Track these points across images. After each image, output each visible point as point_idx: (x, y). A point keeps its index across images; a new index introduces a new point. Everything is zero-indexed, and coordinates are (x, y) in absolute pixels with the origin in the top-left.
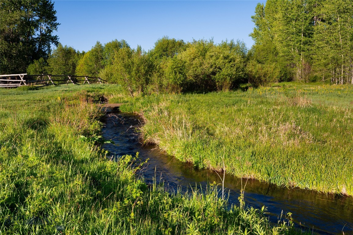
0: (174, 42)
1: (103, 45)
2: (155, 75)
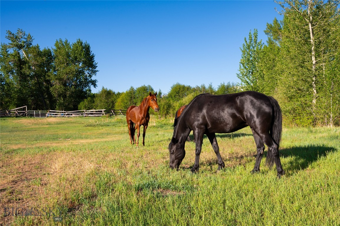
0: (184, 87)
1: (135, 89)
2: (171, 110)
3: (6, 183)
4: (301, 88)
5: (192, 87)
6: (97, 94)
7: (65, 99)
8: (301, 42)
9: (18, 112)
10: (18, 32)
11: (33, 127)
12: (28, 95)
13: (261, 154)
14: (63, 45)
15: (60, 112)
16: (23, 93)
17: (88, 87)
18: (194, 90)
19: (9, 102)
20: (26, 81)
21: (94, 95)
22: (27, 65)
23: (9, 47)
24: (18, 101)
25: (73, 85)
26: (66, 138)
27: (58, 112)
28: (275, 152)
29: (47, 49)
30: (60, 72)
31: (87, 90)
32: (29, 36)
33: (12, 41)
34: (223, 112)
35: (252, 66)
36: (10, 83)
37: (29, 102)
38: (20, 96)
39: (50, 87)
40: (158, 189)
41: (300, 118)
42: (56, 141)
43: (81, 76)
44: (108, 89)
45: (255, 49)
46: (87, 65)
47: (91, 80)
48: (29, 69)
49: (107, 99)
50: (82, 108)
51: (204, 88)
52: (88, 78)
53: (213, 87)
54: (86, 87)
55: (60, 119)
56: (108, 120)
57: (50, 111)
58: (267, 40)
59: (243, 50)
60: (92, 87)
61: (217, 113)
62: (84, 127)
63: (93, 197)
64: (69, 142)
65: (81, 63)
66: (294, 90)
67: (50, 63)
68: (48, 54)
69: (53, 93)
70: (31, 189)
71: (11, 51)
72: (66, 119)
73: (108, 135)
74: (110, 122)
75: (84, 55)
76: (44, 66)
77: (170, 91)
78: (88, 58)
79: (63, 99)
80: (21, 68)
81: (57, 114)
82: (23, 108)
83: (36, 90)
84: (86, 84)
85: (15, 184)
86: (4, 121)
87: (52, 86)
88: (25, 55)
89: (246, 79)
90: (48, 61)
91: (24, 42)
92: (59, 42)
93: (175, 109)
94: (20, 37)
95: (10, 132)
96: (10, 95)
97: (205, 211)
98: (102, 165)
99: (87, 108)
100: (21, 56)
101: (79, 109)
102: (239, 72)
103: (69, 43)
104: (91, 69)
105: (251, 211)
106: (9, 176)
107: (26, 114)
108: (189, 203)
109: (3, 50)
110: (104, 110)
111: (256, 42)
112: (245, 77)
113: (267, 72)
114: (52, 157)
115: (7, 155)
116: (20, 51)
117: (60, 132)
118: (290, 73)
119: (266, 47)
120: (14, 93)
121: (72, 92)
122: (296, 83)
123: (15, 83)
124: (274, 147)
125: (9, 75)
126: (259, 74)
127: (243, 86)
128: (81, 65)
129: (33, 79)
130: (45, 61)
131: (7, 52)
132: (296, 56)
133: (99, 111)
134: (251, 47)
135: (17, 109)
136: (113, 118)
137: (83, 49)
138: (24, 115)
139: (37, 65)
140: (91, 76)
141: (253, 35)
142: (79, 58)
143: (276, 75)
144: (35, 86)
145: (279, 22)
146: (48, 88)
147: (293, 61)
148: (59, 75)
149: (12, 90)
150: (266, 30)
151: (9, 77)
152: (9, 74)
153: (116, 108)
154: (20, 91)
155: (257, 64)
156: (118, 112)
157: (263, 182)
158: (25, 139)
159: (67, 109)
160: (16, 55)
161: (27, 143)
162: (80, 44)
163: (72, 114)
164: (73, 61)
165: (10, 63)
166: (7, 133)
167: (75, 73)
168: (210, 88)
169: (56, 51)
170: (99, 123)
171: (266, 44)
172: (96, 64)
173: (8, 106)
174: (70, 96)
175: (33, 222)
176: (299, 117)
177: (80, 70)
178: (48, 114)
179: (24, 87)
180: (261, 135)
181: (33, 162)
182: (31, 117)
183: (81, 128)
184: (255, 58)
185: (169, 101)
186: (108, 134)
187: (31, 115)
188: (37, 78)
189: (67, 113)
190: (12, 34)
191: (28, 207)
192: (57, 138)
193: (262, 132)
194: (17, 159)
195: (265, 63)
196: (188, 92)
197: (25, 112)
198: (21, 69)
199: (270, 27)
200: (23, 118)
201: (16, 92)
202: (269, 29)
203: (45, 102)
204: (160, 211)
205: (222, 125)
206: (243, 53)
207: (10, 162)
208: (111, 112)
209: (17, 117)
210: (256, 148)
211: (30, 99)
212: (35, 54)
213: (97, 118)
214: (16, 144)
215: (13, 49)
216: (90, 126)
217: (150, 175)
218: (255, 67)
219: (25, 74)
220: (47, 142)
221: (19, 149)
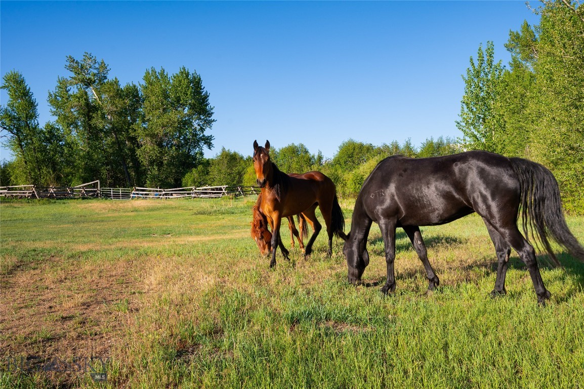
3: (73, 307)
4: (575, 145)
5: (376, 145)
6: (212, 160)
7: (161, 169)
8: (575, 63)
9: (85, 191)
10: (84, 57)
11: (109, 215)
12: (101, 163)
13: (504, 261)
14: (157, 77)
15: (154, 191)
16: (94, 160)
17: (199, 148)
18: (379, 151)
19: (72, 173)
20: (97, 140)
21: (208, 161)
22: (99, 112)
23: (71, 84)
24: (85, 173)
25: (175, 145)
26: (165, 234)
27: (150, 191)
28: (530, 260)
29: (131, 85)
30: (152, 124)
31: (197, 154)
32: (103, 64)
33: (76, 73)
34: (428, 188)
35: (484, 108)
36: (72, 143)
37: (103, 174)
38: (88, 165)
39: (136, 148)
40: (327, 321)
41: (574, 200)
42: (148, 239)
43: (187, 129)
44: (232, 152)
45: (489, 77)
46: (196, 111)
47: (204, 136)
48: (102, 119)
49: (230, 167)
50: (189, 184)
51: (397, 147)
52: (198, 133)
53: (412, 146)
54: (194, 147)
55: (153, 201)
56: (232, 204)
57: (137, 188)
58: (511, 60)
59: (467, 79)
60: (205, 148)
61: (417, 190)
62: (193, 215)
63: (216, 332)
64: (169, 240)
65: (187, 108)
66: (562, 149)
67: (137, 108)
68: (133, 94)
69: (141, 159)
70: (114, 318)
71: (74, 90)
72: (163, 202)
73: (233, 229)
74: (237, 208)
75: (192, 95)
76: (127, 114)
77: (336, 153)
78: (198, 99)
79: (158, 168)
80: (90, 118)
81: (148, 194)
82: (94, 184)
83: (113, 154)
84: (194, 143)
85: (86, 309)
86: (63, 205)
87: (139, 146)
88: (96, 95)
89: (473, 130)
90: (133, 105)
91: (94, 75)
92: (151, 73)
93: (345, 185)
94: (88, 67)
95: (73, 223)
96: (73, 162)
97: (413, 361)
98: (227, 278)
99: (197, 184)
100: (90, 98)
101: (183, 185)
102: (459, 119)
103: (167, 74)
104: (202, 118)
105: (496, 364)
106: (76, 295)
107: (98, 194)
108: (382, 346)
109: (60, 88)
110: (225, 186)
111: (490, 65)
112: (472, 127)
113: (510, 117)
114: (143, 265)
115: (71, 260)
116: (88, 89)
117: (154, 224)
118: (554, 118)
119: (509, 73)
120: (79, 160)
121: (173, 157)
122: (566, 136)
123: (80, 143)
124: (527, 251)
125: (70, 130)
126: (497, 122)
127: (468, 143)
128: (186, 111)
129: (109, 136)
130: (129, 106)
131: (67, 92)
132: (565, 88)
133: (217, 189)
134: (482, 74)
135: (85, 186)
136: (240, 200)
137: (190, 84)
138: (95, 196)
139: (115, 112)
140: (204, 129)
141: (485, 53)
142: (183, 99)
143: (527, 124)
144: (112, 147)
145: (533, 29)
146: (133, 151)
147: (560, 98)
148: (151, 128)
149: (76, 155)
150: (508, 43)
151: (70, 133)
152: (71, 128)
153: (246, 183)
154: (89, 156)
155: (494, 104)
156: (249, 190)
157: (514, 313)
158: (98, 234)
159: (164, 185)
160: (82, 96)
161: (101, 241)
162: (184, 75)
163: (172, 194)
164: (174, 104)
165: (72, 110)
166: (69, 225)
167: (176, 125)
168: (408, 147)
169: (146, 88)
170: (217, 208)
171: (508, 68)
172: (212, 109)
173: (70, 181)
174: (170, 164)
175: (120, 373)
176: (571, 199)
177: (186, 120)
178: (134, 194)
179: (95, 148)
180: (502, 230)
181: (114, 273)
182: (106, 199)
183: (187, 217)
184: (489, 93)
185: (336, 170)
186: (233, 227)
187: (107, 196)
188: (116, 134)
189: (164, 193)
190: (75, 61)
191: (110, 346)
192: (149, 234)
193: (503, 224)
194: (88, 267)
195: (507, 102)
196: (368, 155)
197: (96, 191)
198: (90, 120)
199: (516, 38)
200: (93, 201)
201: (82, 158)
202: (513, 40)
203: (129, 174)
204: (333, 359)
205: (426, 210)
206: (466, 84)
207: (77, 272)
208: (238, 190)
209: (84, 198)
210: (495, 252)
211: (104, 169)
212: (111, 94)
213: (214, 199)
214: (85, 243)
215: (77, 87)
216: (202, 214)
217: (310, 297)
218: (489, 110)
219: (96, 127)
220: (134, 240)
221: (90, 251)
